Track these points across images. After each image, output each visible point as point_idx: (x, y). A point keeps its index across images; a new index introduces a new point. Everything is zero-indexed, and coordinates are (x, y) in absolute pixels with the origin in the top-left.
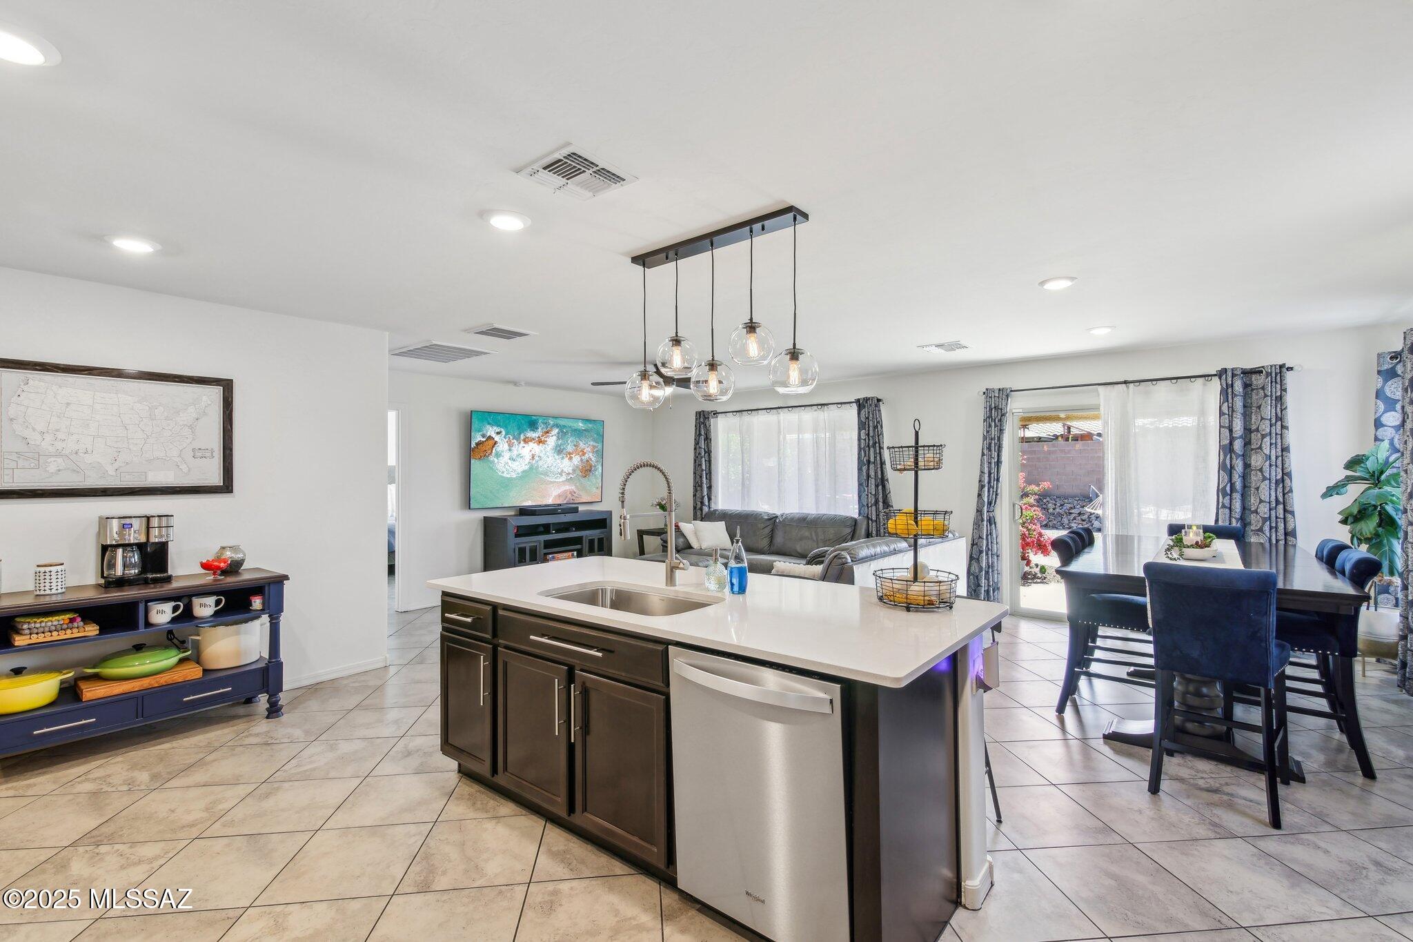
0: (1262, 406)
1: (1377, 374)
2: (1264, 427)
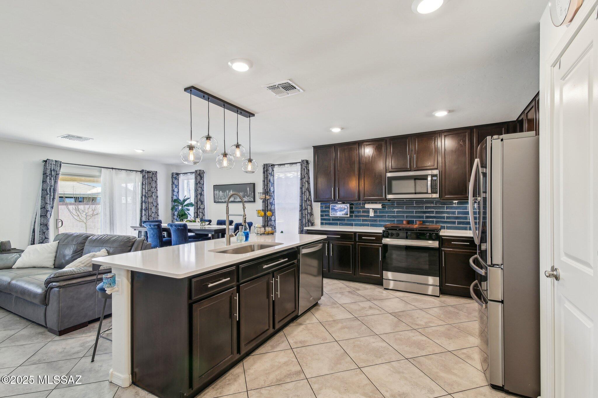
0: (152, 183)
1: (172, 178)
2: (153, 190)
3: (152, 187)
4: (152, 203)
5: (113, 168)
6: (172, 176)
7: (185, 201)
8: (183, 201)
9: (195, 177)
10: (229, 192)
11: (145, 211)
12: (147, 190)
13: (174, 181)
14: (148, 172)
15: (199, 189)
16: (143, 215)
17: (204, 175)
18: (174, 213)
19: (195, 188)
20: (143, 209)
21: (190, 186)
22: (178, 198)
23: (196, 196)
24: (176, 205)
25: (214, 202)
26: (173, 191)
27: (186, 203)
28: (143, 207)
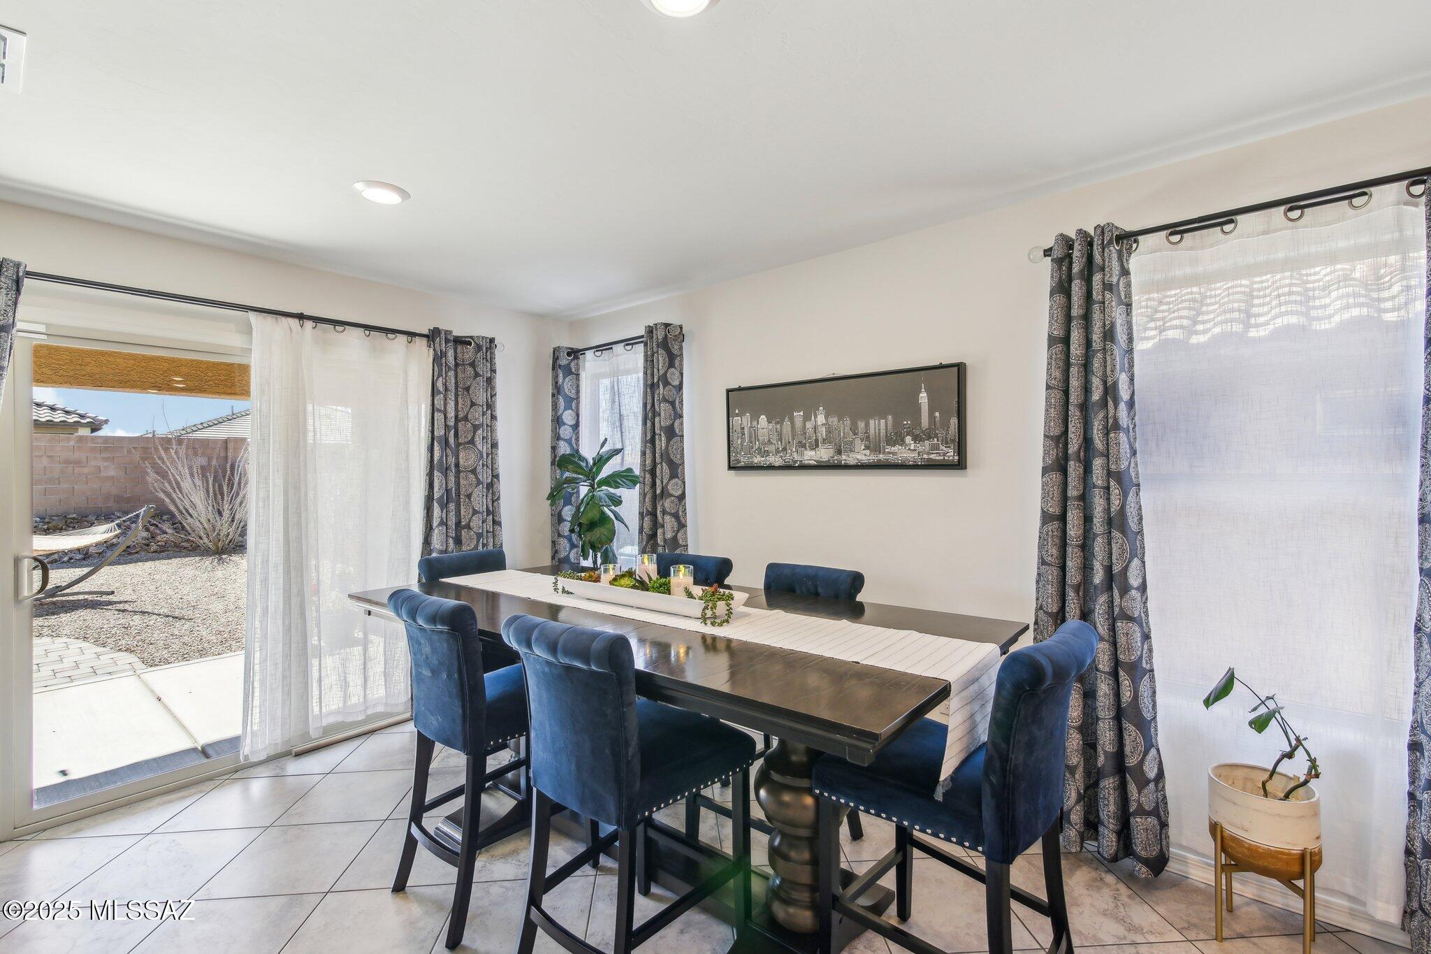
0: (472, 388)
1: (554, 368)
2: (477, 415)
3: (473, 404)
4: (474, 471)
5: (301, 317)
6: (555, 359)
7: (601, 461)
8: (594, 464)
9: (646, 356)
10: (807, 418)
11: (444, 506)
12: (451, 414)
13: (560, 380)
14: (460, 341)
15: (664, 409)
16: (435, 523)
17: (681, 348)
18: (560, 514)
19: (645, 405)
20: (436, 496)
21: (622, 398)
22: (577, 451)
23: (650, 440)
24: (570, 481)
25: (730, 468)
26: (557, 421)
27: (606, 471)
28: (436, 489)
